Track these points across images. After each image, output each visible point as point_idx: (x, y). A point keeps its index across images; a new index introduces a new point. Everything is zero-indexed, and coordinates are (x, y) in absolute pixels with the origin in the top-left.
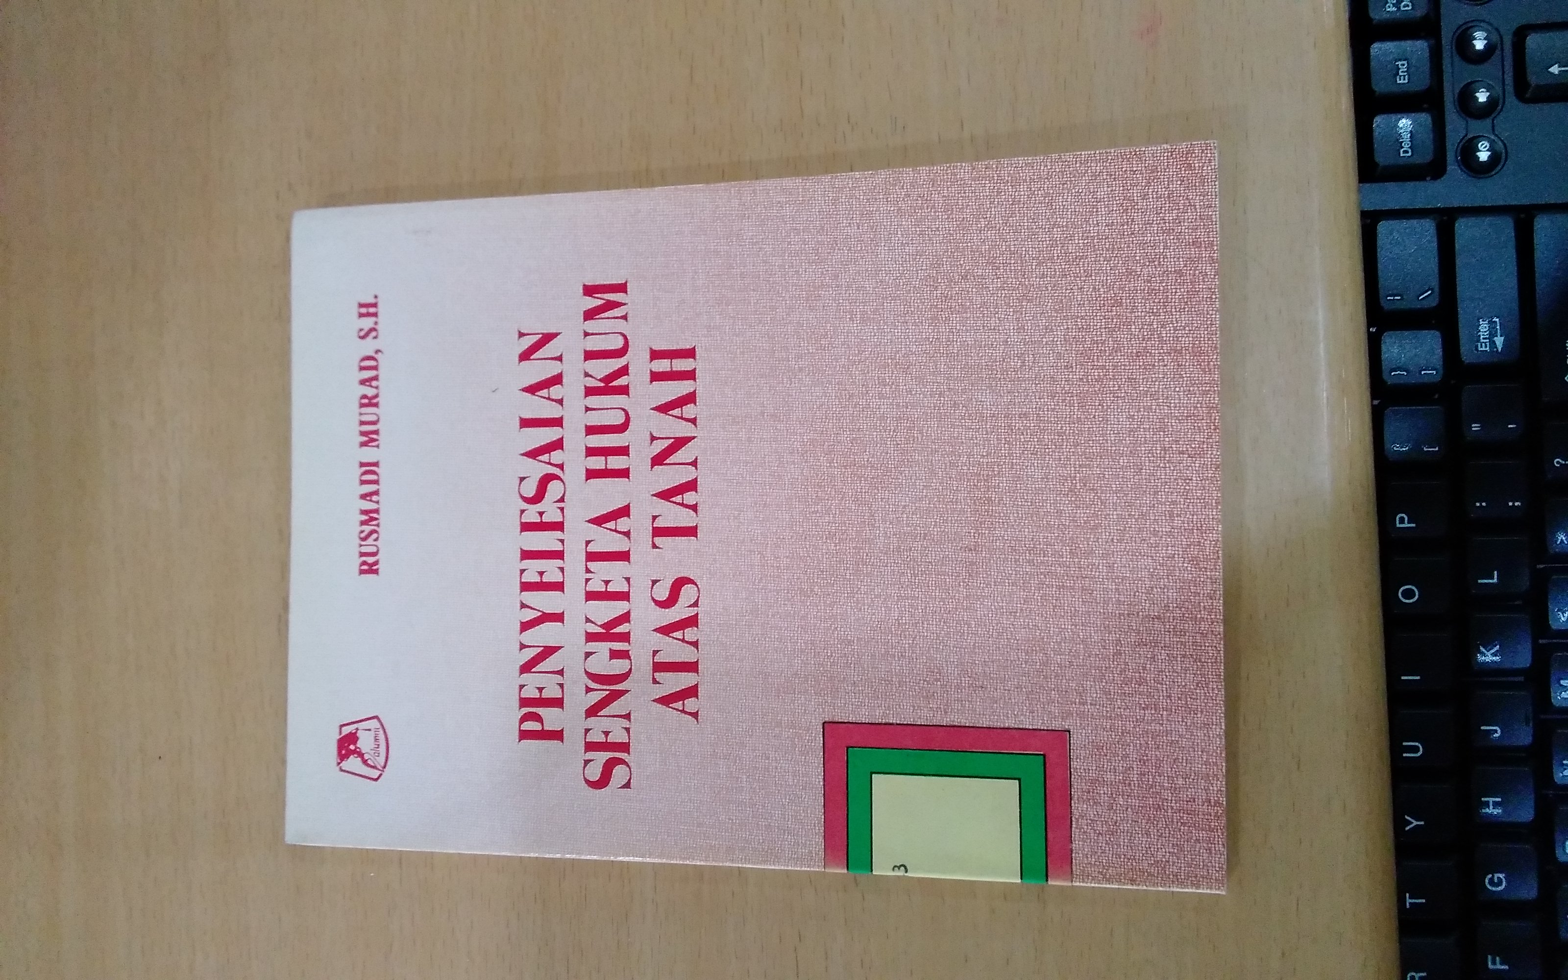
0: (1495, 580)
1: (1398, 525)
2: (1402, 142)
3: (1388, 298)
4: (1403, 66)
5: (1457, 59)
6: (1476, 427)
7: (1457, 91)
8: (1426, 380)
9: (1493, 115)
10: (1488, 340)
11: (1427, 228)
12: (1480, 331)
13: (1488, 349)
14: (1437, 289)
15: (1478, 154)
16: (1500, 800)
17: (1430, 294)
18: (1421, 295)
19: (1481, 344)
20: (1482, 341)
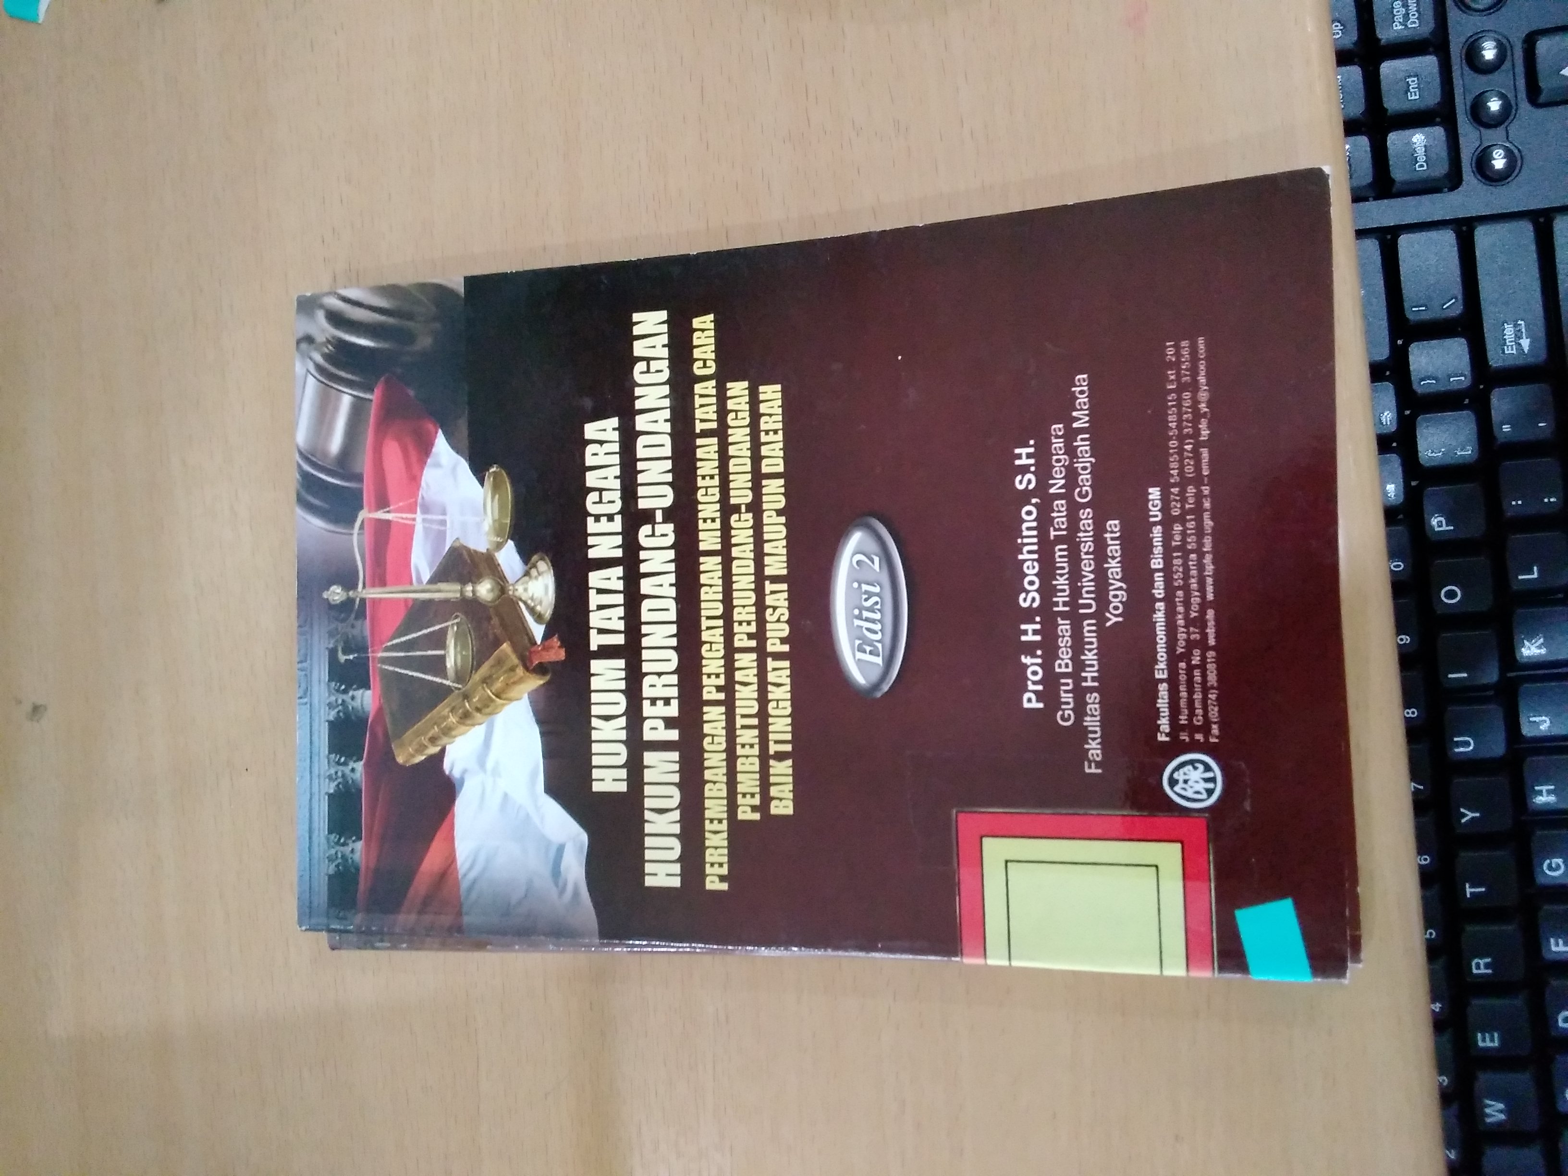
0: (1535, 576)
1: (1436, 529)
3: (1414, 309)
4: (1413, 82)
5: (1466, 68)
6: (1506, 428)
7: (1469, 104)
8: (1457, 387)
9: (1506, 124)
10: (1514, 343)
11: (1447, 239)
12: (1505, 335)
13: (1514, 352)
14: (1460, 297)
15: (1493, 162)
16: (1552, 787)
17: (1454, 303)
18: (1445, 304)
19: (1508, 347)
20: (1508, 344)
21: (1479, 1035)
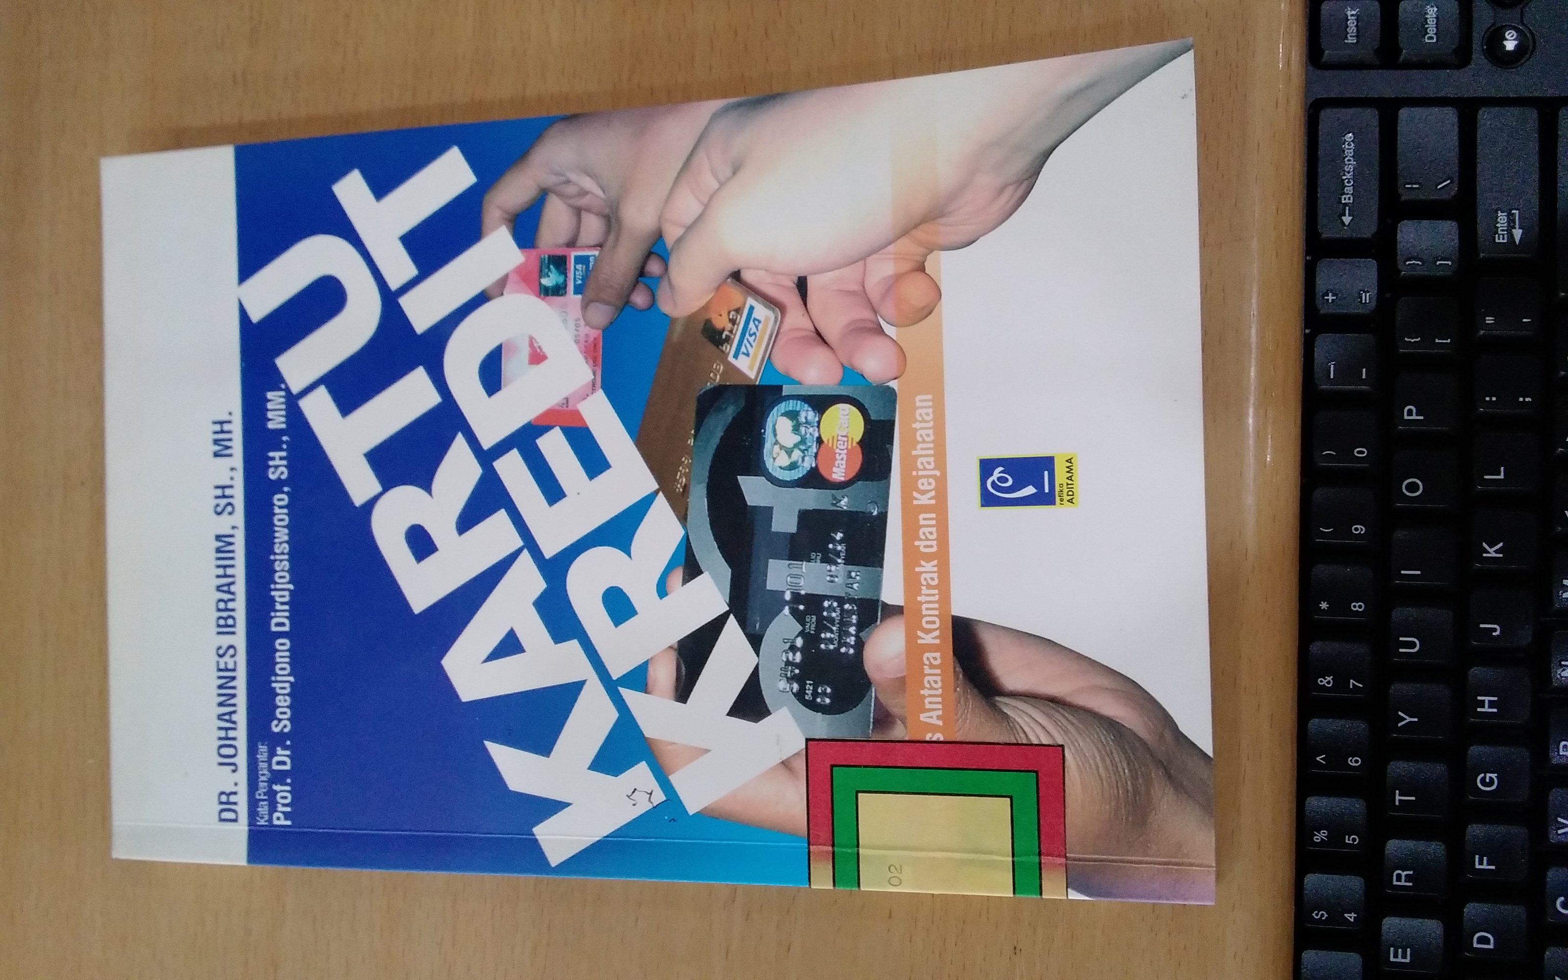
0: (1502, 477)
1: (1406, 417)
2: (1427, 28)
3: (1407, 186)
6: (1489, 320)
8: (1442, 271)
9: (1522, 5)
10: (1506, 233)
11: (1450, 115)
12: (1498, 223)
13: (1505, 241)
14: (1455, 179)
15: (1505, 43)
16: (1495, 699)
17: (1449, 184)
18: (1442, 183)
19: (1499, 237)
20: (1500, 232)
21: (1392, 949)
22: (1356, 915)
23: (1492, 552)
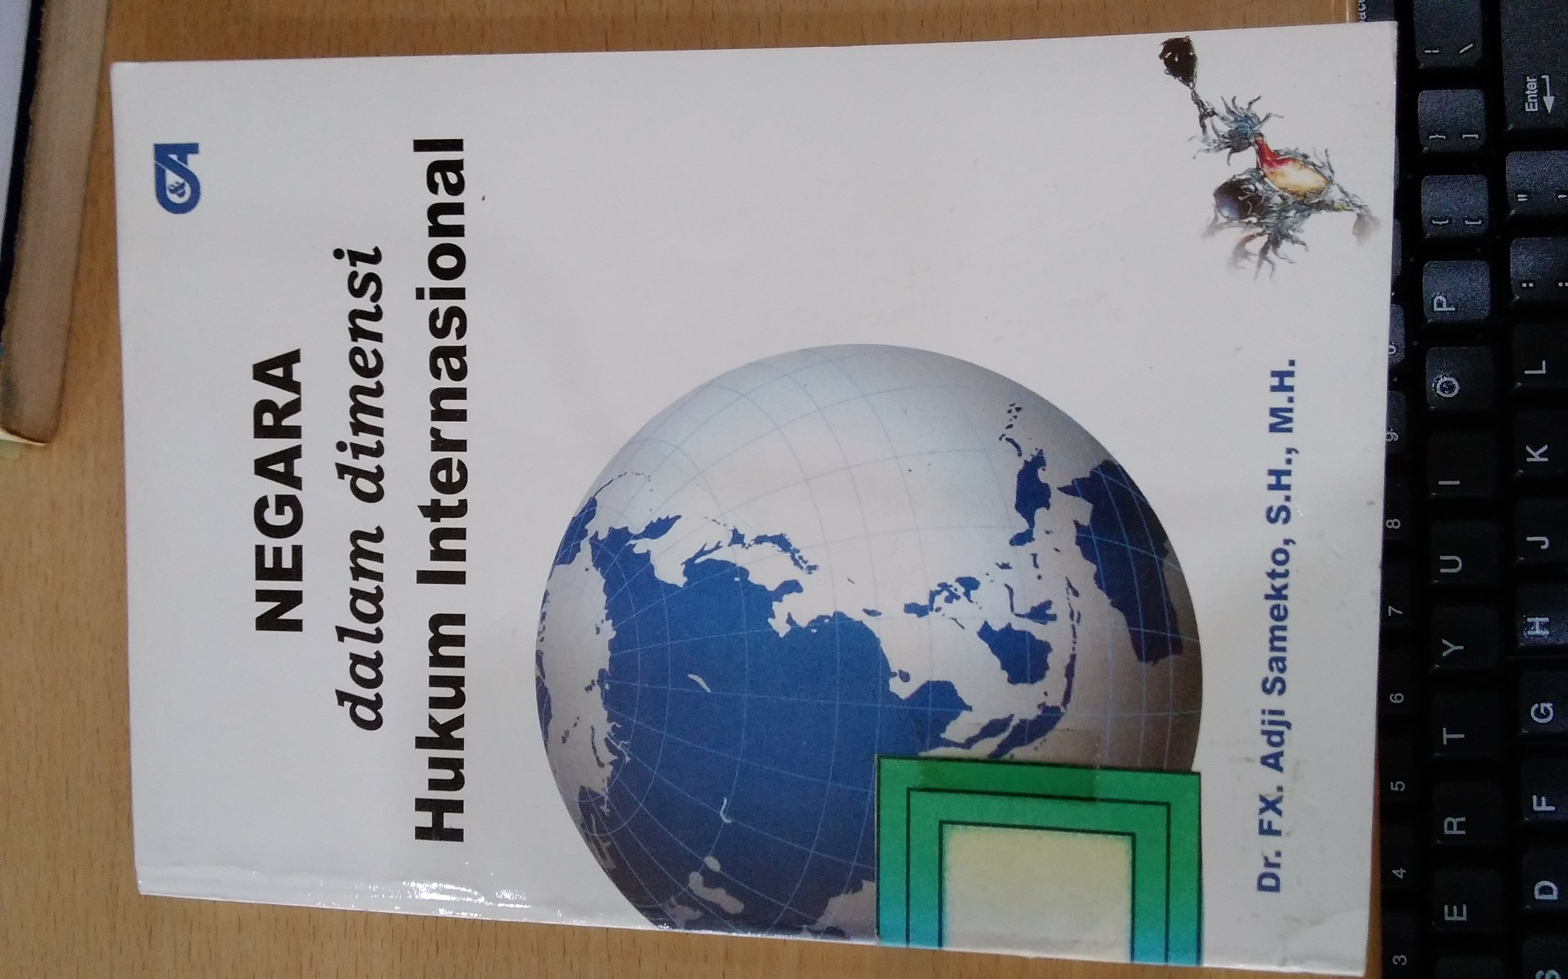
0: (1544, 371)
1: (1436, 309)
3: (1426, 51)
6: (1522, 198)
8: (1466, 146)
10: (1536, 100)
12: (1528, 89)
13: (1536, 110)
14: (1479, 40)
16: (1547, 620)
17: (1472, 48)
18: (1464, 47)
19: (1529, 105)
20: (1530, 100)
21: (1446, 908)
22: (1404, 871)
23: (1536, 456)
